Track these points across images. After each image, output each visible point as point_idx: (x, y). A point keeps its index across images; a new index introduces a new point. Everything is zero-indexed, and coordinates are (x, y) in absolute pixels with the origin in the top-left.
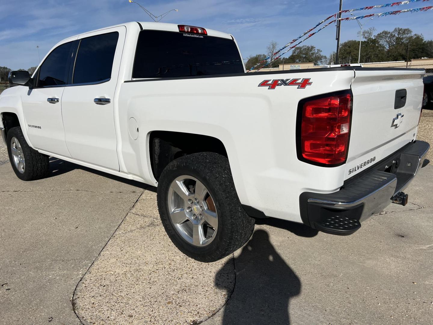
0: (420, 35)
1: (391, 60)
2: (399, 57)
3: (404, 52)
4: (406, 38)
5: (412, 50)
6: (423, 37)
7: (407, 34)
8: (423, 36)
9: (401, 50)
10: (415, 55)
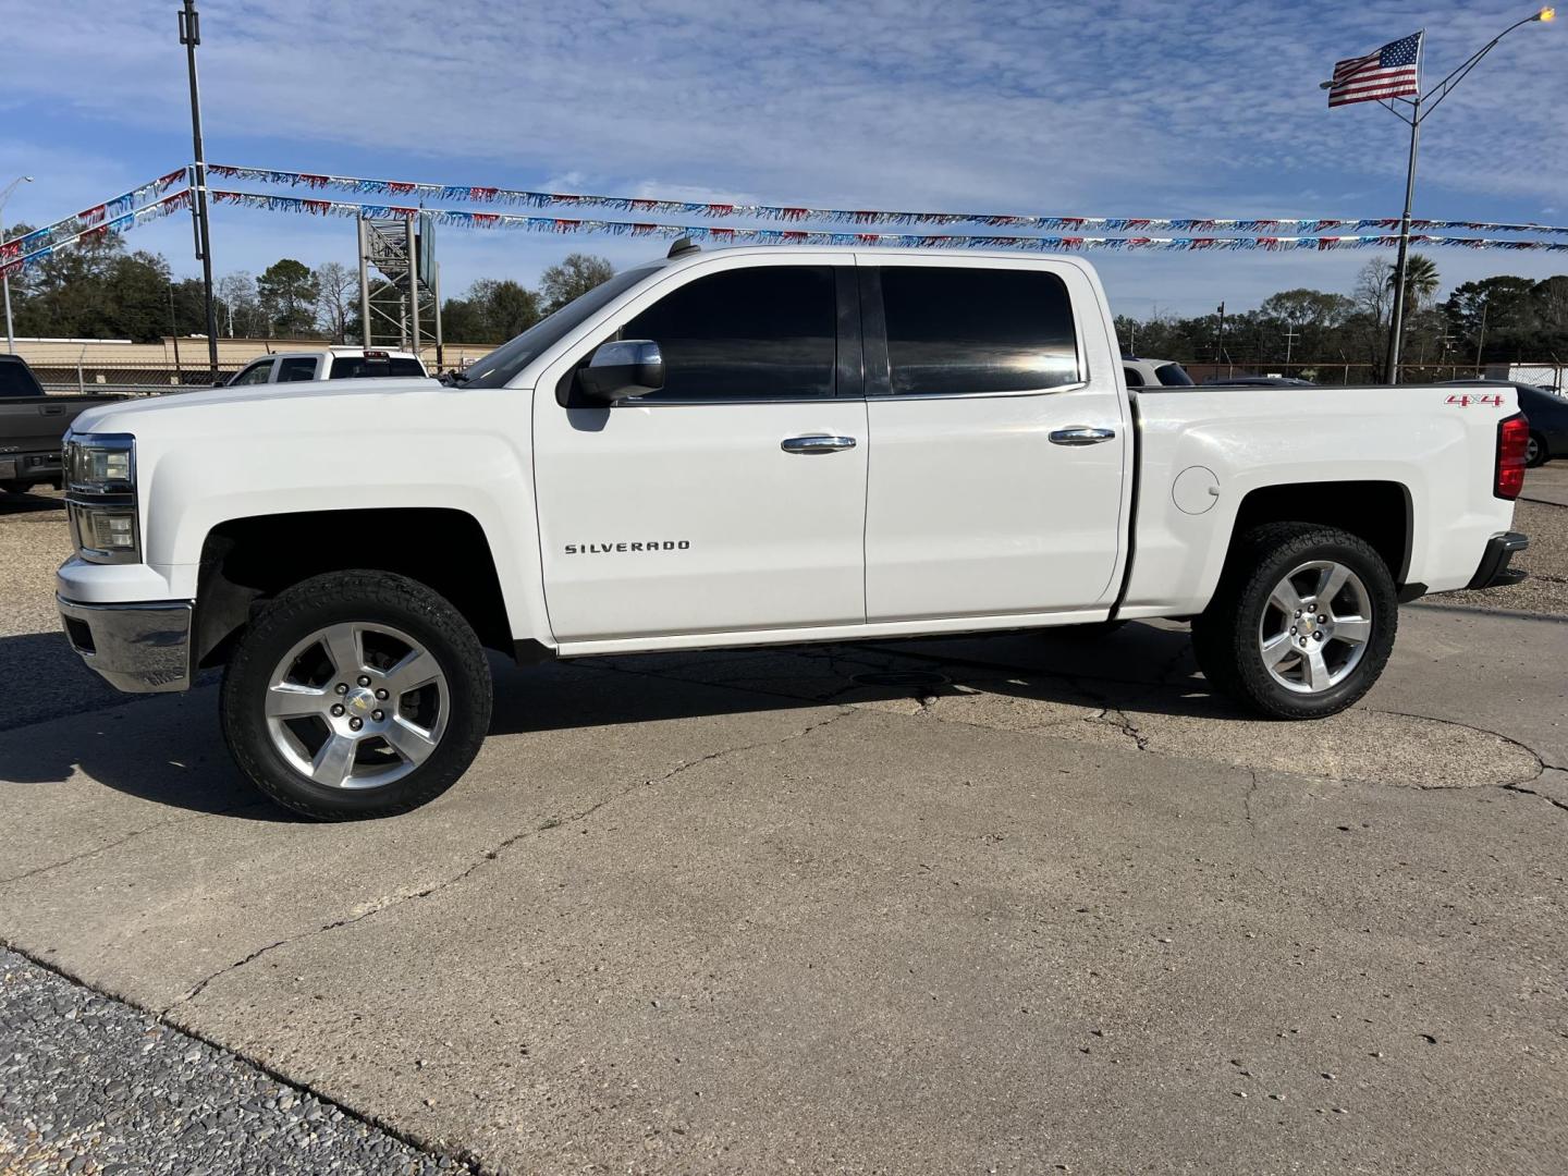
0: (156, 257)
1: (71, 332)
2: (98, 326)
3: (110, 309)
4: (107, 261)
5: (140, 306)
6: (166, 265)
7: (110, 247)
8: (165, 263)
9: (98, 300)
10: (152, 323)
